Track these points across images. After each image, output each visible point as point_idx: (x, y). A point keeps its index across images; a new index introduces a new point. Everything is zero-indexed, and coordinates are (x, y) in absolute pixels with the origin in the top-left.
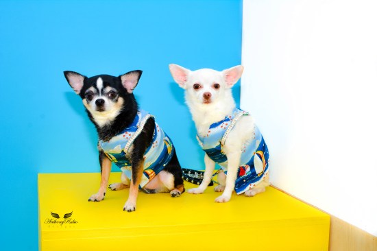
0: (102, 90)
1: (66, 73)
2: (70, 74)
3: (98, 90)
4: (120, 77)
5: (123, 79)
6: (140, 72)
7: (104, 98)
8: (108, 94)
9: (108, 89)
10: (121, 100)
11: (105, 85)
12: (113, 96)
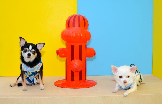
0: (31, 50)
1: (21, 38)
2: (22, 39)
3: (29, 50)
4: (37, 45)
5: (38, 45)
6: (44, 44)
7: (31, 53)
8: (33, 52)
9: (33, 50)
10: (36, 54)
11: (32, 48)
12: (34, 53)
